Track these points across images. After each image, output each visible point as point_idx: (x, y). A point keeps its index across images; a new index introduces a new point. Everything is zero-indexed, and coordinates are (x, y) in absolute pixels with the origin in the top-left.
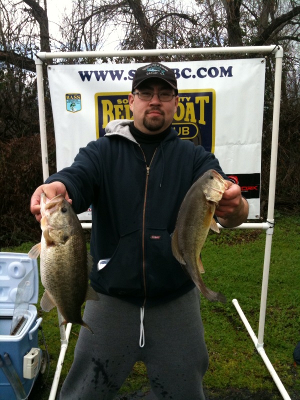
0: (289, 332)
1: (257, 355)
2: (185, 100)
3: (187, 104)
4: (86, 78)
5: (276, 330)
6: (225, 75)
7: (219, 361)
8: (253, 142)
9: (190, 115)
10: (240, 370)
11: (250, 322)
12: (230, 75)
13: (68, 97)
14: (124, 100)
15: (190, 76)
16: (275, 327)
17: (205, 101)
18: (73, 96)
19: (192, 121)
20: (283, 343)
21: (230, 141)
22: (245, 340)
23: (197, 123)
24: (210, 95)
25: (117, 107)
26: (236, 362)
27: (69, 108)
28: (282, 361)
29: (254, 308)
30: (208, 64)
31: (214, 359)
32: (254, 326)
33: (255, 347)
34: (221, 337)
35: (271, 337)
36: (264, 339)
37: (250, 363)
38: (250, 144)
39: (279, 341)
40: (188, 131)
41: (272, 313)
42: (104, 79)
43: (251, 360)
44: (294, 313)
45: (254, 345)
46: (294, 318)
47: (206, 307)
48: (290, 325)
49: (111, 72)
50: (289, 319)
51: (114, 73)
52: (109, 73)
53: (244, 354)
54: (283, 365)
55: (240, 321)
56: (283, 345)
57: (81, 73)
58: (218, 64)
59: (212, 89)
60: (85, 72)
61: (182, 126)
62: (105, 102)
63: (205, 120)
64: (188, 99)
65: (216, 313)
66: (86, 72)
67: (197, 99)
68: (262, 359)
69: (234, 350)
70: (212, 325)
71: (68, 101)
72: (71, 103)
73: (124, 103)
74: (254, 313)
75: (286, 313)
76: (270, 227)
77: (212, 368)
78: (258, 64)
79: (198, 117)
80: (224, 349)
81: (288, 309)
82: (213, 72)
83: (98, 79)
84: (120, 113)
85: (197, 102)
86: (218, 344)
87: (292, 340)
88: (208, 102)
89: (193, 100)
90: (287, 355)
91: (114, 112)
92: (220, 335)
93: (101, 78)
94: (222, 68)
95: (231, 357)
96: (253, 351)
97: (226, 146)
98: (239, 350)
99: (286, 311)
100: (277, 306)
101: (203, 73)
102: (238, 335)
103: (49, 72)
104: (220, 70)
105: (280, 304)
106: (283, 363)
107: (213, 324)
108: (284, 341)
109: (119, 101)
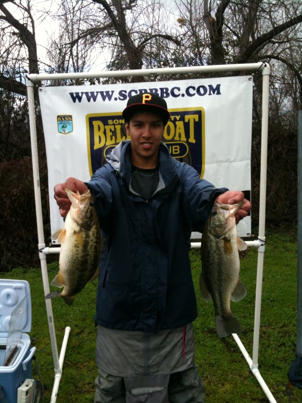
0: (283, 352)
1: (252, 377)
2: (175, 118)
3: (177, 123)
4: (77, 100)
5: (269, 350)
6: (214, 93)
7: (215, 385)
8: (242, 159)
9: (180, 134)
10: (236, 394)
11: (243, 343)
12: (219, 93)
13: (59, 119)
14: (115, 121)
15: (179, 95)
16: (268, 346)
17: (194, 119)
18: (64, 118)
19: (182, 139)
20: (278, 364)
21: (220, 159)
22: (240, 362)
23: (187, 142)
24: (199, 113)
25: (108, 128)
26: (232, 385)
27: (61, 130)
28: (278, 382)
29: (246, 328)
30: (197, 83)
31: (209, 383)
32: (248, 347)
33: (250, 369)
34: (215, 359)
35: (265, 358)
36: (259, 360)
37: (245, 385)
38: (240, 161)
39: (273, 361)
40: (178, 150)
41: (265, 333)
42: (95, 100)
43: (246, 382)
44: (286, 332)
45: (248, 366)
46: (287, 337)
47: (199, 329)
48: (283, 344)
49: (102, 93)
50: (282, 339)
51: (105, 94)
52: (99, 94)
53: (239, 376)
54: (278, 386)
55: (234, 343)
56: (277, 365)
57: (72, 94)
58: (206, 82)
59: (201, 107)
60: (75, 93)
61: (172, 145)
62: (96, 123)
63: (195, 138)
64: (178, 118)
65: (209, 335)
66: (77, 94)
67: (187, 118)
68: (257, 381)
69: (229, 373)
70: (205, 348)
71: (59, 122)
72: (62, 125)
73: (115, 123)
74: (247, 333)
75: (279, 333)
76: (262, 245)
77: (208, 393)
78: (246, 81)
79: (187, 136)
80: (219, 371)
81: (280, 328)
82: (202, 91)
83: (89, 100)
84: (111, 134)
85: (186, 121)
86: (212, 367)
87: (286, 360)
88: (197, 120)
89: (182, 119)
90: (281, 376)
91: (105, 133)
92: (214, 357)
93: (92, 99)
94: (210, 86)
95: (226, 380)
96: (247, 373)
97: (216, 164)
98: (233, 372)
99: (278, 330)
100: (270, 325)
101: (191, 91)
102: (232, 356)
103: (41, 94)
104: (208, 88)
105: (272, 323)
106: (278, 384)
107: (207, 346)
108: (279, 362)
109: (110, 122)
